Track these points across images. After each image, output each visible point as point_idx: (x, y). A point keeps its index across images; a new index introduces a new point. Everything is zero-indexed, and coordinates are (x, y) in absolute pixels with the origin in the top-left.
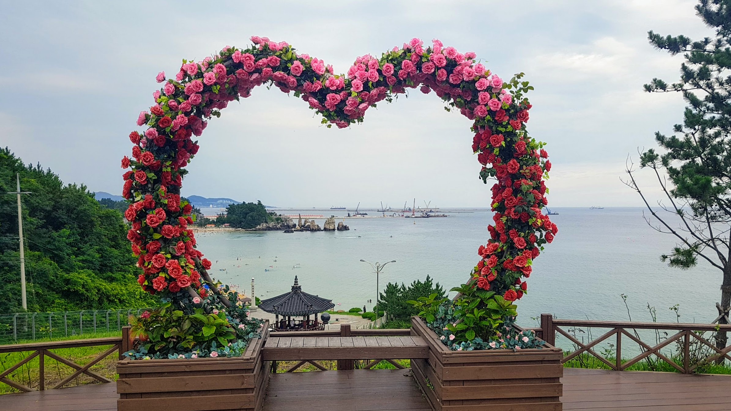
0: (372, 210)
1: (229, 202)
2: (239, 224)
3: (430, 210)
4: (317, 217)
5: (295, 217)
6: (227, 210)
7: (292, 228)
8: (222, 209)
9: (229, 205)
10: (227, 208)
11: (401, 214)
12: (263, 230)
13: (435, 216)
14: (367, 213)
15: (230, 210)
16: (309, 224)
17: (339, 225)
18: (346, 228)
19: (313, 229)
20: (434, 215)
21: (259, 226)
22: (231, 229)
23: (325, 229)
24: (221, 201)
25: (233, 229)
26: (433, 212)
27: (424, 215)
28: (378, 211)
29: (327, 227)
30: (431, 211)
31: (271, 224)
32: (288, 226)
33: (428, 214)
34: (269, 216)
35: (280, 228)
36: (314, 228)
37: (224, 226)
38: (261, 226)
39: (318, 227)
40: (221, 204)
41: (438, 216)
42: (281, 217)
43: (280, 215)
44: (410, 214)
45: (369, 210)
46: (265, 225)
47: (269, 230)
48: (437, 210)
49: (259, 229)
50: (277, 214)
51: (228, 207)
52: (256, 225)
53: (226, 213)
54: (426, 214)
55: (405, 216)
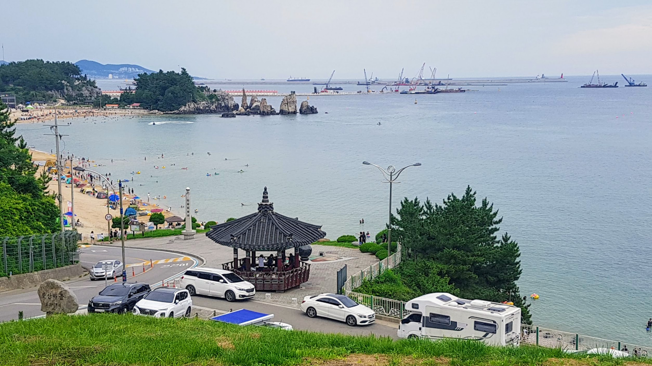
0: (349, 83)
1: (137, 70)
2: (154, 104)
3: (437, 82)
4: (268, 94)
5: (236, 94)
6: (135, 82)
7: (233, 110)
8: (127, 80)
9: (139, 75)
10: (135, 80)
11: (394, 88)
12: (190, 112)
13: (446, 91)
14: (342, 86)
15: (140, 82)
16: (259, 104)
17: (302, 105)
18: (313, 111)
19: (264, 112)
20: (444, 89)
21: (183, 107)
22: (142, 111)
23: (282, 112)
24: (125, 69)
25: (146, 112)
26: (443, 85)
27: (430, 90)
28: (359, 84)
29: (285, 108)
30: (439, 84)
31: (202, 105)
32: (227, 107)
33: (436, 87)
34: (198, 91)
35: (214, 111)
36: (266, 111)
37: (131, 107)
38: (187, 107)
39: (272, 109)
40: (126, 73)
41: (451, 91)
42: (216, 93)
43: (215, 91)
44: (407, 88)
45: (345, 83)
46: (192, 106)
47: (199, 113)
48: (450, 82)
49: (185, 112)
50: (211, 89)
51: (138, 78)
52: (180, 105)
53: (134, 87)
54: (433, 88)
55: (400, 91)
